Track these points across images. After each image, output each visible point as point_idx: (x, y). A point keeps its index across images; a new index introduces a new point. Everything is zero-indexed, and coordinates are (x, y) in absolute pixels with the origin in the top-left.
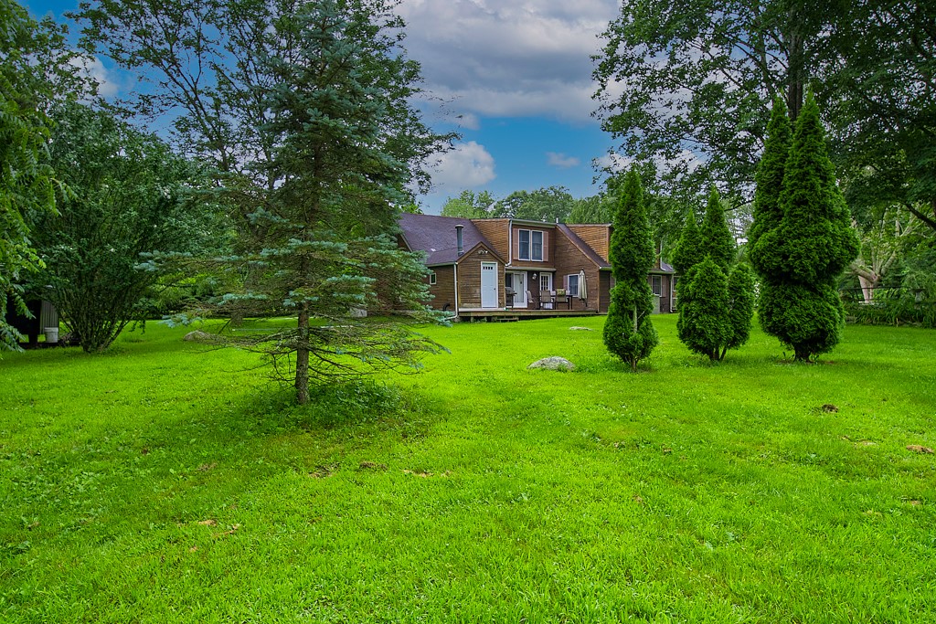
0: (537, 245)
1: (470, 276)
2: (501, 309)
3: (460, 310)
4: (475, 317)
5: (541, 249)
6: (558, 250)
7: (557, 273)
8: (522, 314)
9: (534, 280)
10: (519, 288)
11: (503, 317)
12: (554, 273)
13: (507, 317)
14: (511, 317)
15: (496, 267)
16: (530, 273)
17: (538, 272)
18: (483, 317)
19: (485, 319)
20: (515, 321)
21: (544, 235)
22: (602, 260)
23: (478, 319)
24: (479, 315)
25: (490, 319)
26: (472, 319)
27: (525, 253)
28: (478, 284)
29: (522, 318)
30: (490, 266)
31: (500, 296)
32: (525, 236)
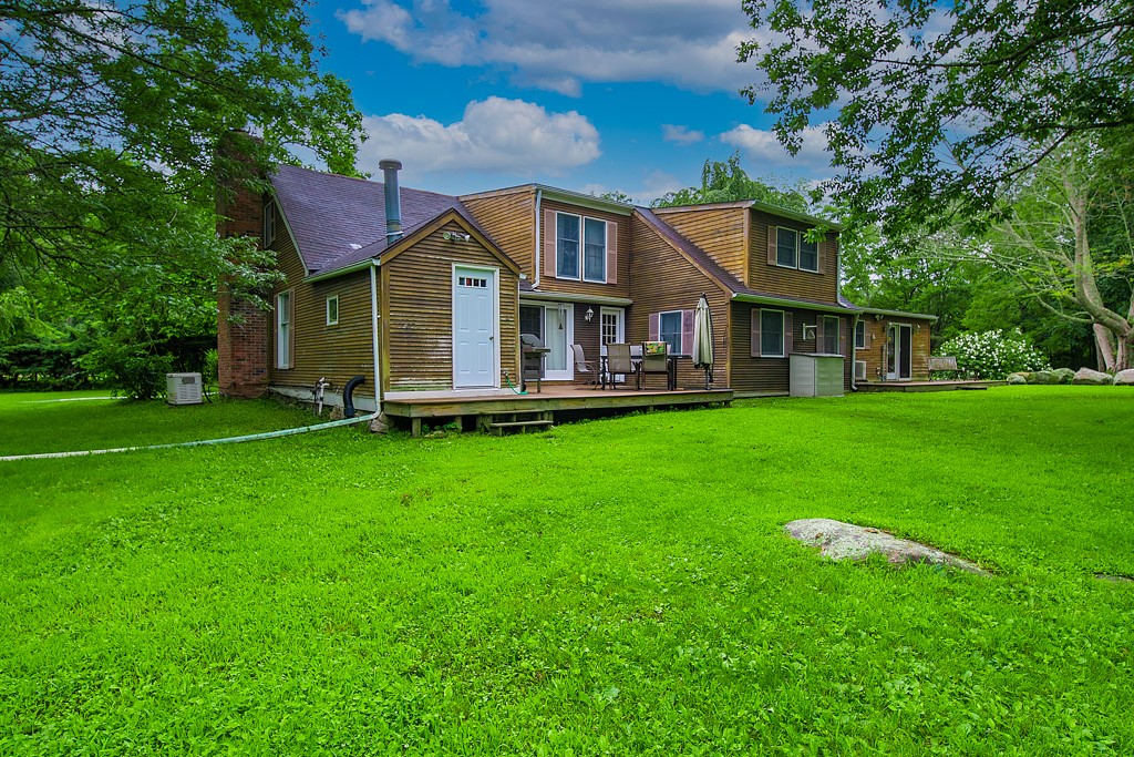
0: (596, 250)
1: (420, 301)
2: (507, 392)
3: (389, 396)
4: (424, 420)
5: (602, 258)
6: (638, 261)
7: (635, 310)
8: (563, 406)
9: (589, 322)
10: (556, 337)
11: (508, 417)
12: (628, 308)
13: (521, 417)
14: (533, 416)
15: (495, 279)
16: (580, 307)
17: (596, 306)
18: (451, 419)
19: (459, 424)
20: (543, 427)
21: (610, 230)
22: (732, 279)
23: (434, 424)
24: (438, 412)
25: (470, 424)
26: (416, 426)
27: (568, 264)
28: (444, 324)
29: (563, 417)
30: (480, 277)
31: (506, 356)
32: (568, 226)
